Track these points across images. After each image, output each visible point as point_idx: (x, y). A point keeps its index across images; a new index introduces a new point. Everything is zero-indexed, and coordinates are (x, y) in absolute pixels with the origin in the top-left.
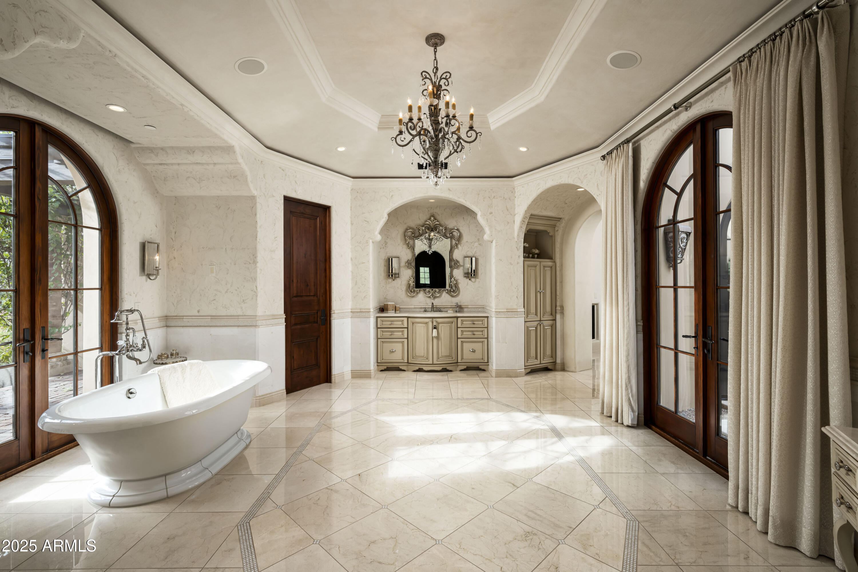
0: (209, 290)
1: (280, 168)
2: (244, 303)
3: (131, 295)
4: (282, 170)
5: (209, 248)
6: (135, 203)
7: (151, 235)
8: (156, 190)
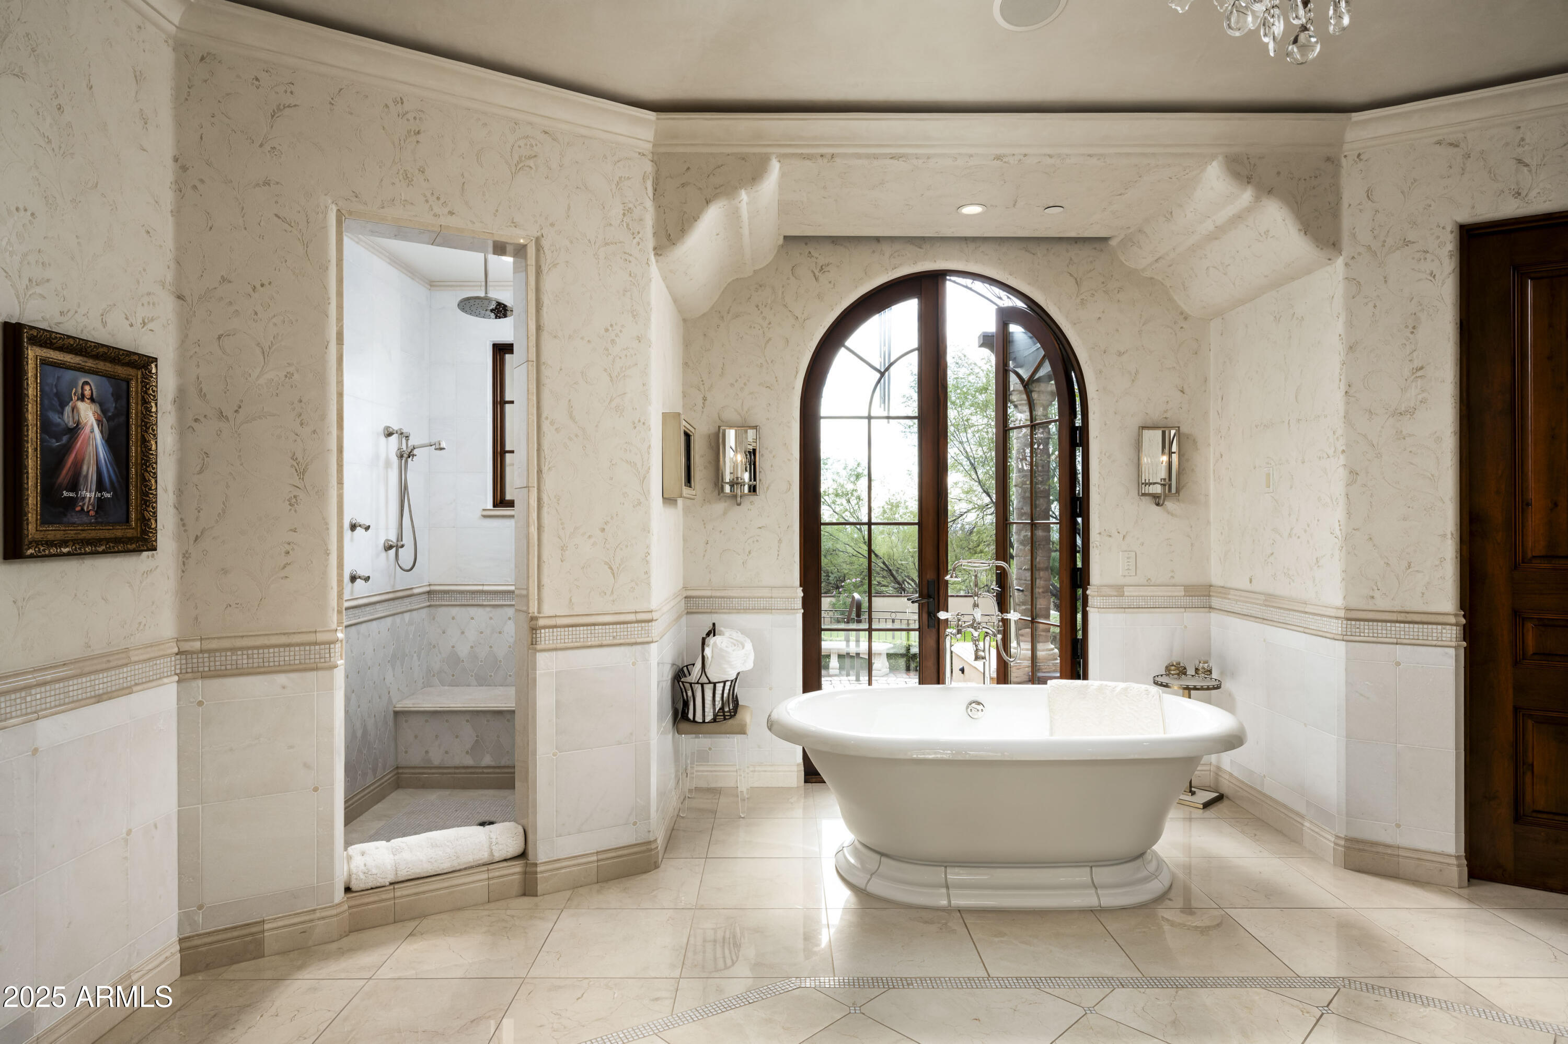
0: (1264, 529)
1: (1439, 143)
2: (1319, 566)
3: (1110, 536)
4: (1451, 144)
5: (1265, 426)
6: (1120, 354)
7: (1166, 411)
8: (1182, 313)
